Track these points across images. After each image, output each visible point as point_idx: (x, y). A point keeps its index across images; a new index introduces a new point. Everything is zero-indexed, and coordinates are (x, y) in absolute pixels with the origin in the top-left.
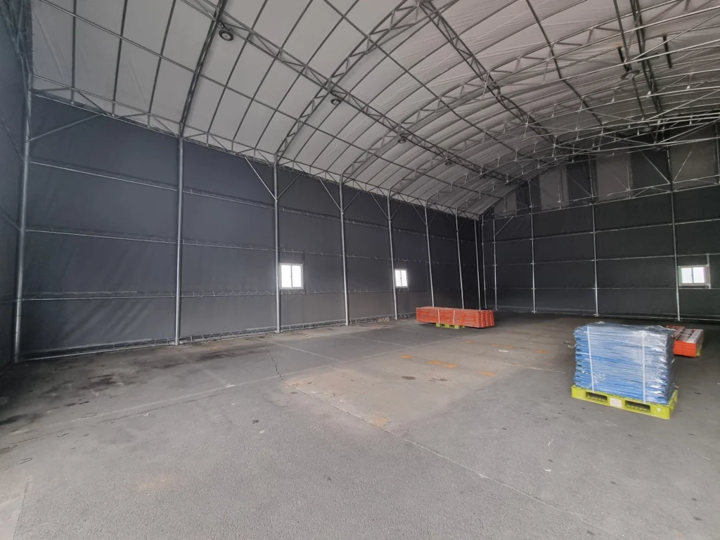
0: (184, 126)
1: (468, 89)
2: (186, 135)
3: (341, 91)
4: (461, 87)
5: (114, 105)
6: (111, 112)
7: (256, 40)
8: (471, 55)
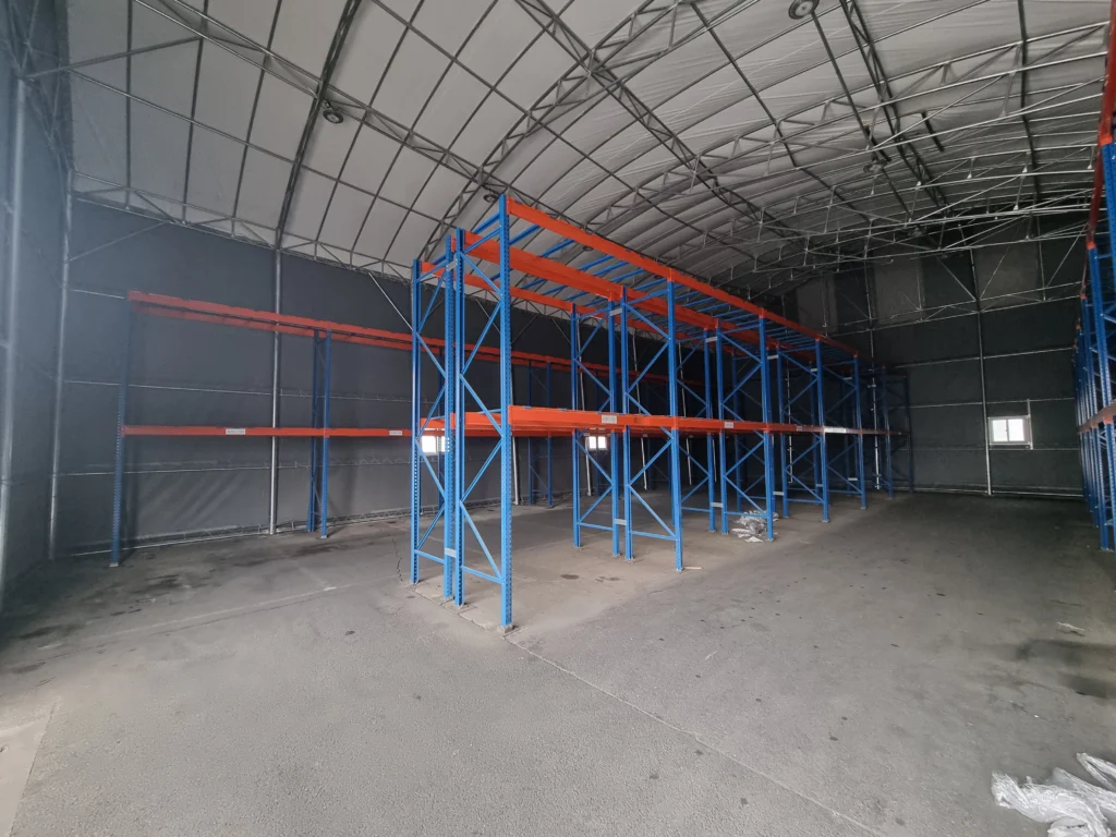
0: (282, 232)
1: (673, 178)
2: (285, 245)
3: (498, 183)
4: (662, 177)
5: (184, 208)
6: (180, 217)
7: (376, 121)
8: (671, 135)
